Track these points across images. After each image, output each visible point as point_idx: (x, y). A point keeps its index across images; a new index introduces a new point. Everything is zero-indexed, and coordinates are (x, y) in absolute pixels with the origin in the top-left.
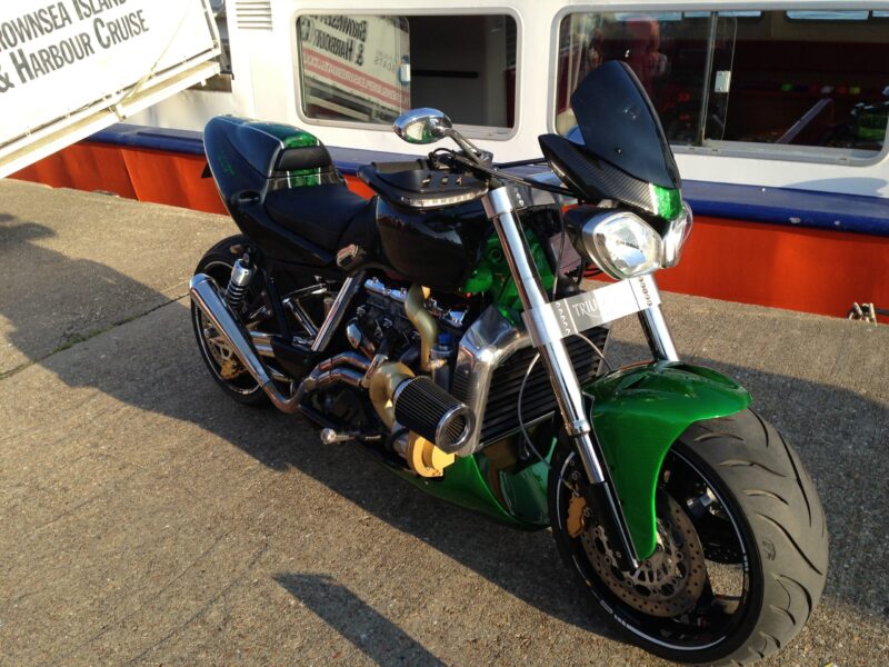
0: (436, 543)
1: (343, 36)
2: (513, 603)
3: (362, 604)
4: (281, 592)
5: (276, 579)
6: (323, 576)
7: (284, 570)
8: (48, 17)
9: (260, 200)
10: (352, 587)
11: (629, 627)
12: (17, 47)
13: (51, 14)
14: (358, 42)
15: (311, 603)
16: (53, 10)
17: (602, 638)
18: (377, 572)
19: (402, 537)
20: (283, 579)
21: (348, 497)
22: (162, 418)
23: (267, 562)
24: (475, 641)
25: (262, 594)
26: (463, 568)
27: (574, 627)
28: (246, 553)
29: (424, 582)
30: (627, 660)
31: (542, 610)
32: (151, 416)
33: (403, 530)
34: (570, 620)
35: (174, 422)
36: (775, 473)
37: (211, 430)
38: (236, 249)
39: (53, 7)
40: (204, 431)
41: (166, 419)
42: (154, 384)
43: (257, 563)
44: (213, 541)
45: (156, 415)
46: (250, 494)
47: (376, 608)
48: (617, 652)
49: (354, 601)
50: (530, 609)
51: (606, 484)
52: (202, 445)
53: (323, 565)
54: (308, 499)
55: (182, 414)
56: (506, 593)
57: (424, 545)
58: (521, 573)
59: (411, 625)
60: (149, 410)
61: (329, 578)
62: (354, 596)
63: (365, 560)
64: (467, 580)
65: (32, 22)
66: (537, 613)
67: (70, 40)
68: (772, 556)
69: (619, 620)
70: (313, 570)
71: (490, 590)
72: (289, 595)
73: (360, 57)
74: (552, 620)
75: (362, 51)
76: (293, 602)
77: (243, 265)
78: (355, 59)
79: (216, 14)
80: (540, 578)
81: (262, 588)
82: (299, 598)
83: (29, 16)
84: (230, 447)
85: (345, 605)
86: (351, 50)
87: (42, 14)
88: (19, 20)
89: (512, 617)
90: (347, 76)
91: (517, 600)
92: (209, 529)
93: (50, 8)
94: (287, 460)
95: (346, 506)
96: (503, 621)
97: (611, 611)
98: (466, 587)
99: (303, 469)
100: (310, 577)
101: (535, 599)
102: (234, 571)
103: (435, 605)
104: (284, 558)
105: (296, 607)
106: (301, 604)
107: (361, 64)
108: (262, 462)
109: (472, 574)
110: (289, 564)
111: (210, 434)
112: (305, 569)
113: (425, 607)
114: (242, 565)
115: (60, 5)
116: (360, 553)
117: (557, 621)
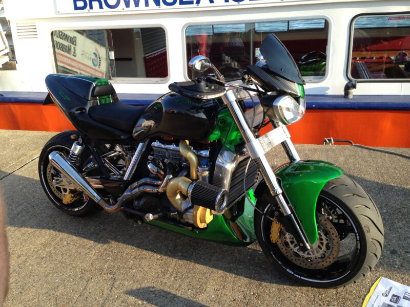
0: (198, 261)
1: (66, 43)
2: (244, 280)
3: (175, 296)
4: (132, 299)
5: (127, 294)
6: (149, 287)
7: (129, 288)
9: (86, 111)
10: (166, 289)
11: (302, 278)
14: (73, 46)
15: (149, 300)
17: (288, 286)
18: (175, 280)
19: (181, 262)
20: (130, 293)
21: (146, 249)
22: (30, 230)
23: (119, 287)
24: (234, 300)
25: (122, 302)
26: (215, 270)
27: (275, 285)
28: (105, 285)
29: (200, 280)
31: (258, 280)
32: (24, 230)
33: (180, 259)
34: (271, 282)
35: (38, 231)
36: (362, 197)
37: (60, 231)
38: (74, 137)
40: (57, 233)
41: (33, 230)
42: (18, 215)
43: (113, 289)
44: (85, 283)
45: (26, 229)
46: (95, 257)
47: (183, 296)
48: (296, 290)
49: (171, 295)
50: (252, 281)
51: (292, 215)
52: (59, 239)
53: (148, 282)
54: (127, 254)
55: (40, 225)
56: (239, 276)
57: (192, 264)
58: (242, 267)
59: (202, 300)
60: (21, 227)
61: (153, 287)
62: (169, 293)
63: (167, 276)
64: (219, 275)
66: (257, 283)
68: (369, 231)
69: (297, 276)
70: (143, 285)
71: (231, 277)
72: (136, 299)
73: (74, 53)
74: (264, 284)
75: (75, 50)
76: (140, 302)
77: (78, 144)
78: (72, 53)
79: (5, 32)
80: (251, 268)
81: (121, 299)
82: (142, 299)
84: (74, 238)
85: (167, 298)
86: (70, 50)
89: (246, 286)
90: (69, 62)
91: (245, 279)
92: (81, 277)
94: (108, 238)
95: (148, 254)
96: (243, 289)
97: (293, 273)
98: (220, 278)
99: (118, 241)
100: (143, 289)
101: (252, 276)
102: (103, 294)
103: (210, 288)
104: (126, 283)
105: (143, 304)
106: (145, 302)
107: (75, 56)
108: (95, 241)
109: (220, 272)
110: (129, 285)
111: (60, 233)
112: (140, 286)
113: (205, 291)
114: (106, 291)
116: (164, 273)
117: (266, 284)
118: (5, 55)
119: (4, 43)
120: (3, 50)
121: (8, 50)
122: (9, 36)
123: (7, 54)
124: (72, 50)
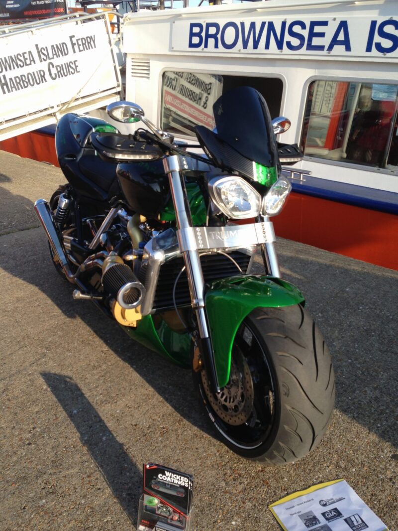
0: (139, 370)
2: (168, 408)
3: (82, 394)
4: (41, 380)
5: (41, 374)
6: (65, 377)
7: (47, 371)
8: (22, 58)
9: (76, 160)
10: (81, 385)
11: (221, 431)
12: (3, 74)
13: (24, 57)
15: (55, 389)
16: (25, 55)
17: (209, 436)
18: (98, 379)
19: (122, 363)
20: (47, 376)
21: (101, 337)
22: (20, 281)
23: (41, 364)
24: (136, 425)
25: (30, 380)
26: (147, 385)
27: (196, 428)
28: (32, 358)
29: (122, 389)
30: (218, 451)
31: (182, 415)
32: (15, 279)
33: (124, 360)
34: (195, 424)
35: (26, 284)
36: (299, 345)
37: (44, 291)
39: (26, 53)
40: (40, 291)
41: (23, 282)
42: (25, 263)
43: (35, 364)
44: (17, 348)
45: (18, 279)
46: (48, 328)
47: (89, 399)
48: (214, 445)
49: (78, 393)
50: (176, 413)
51: (209, 339)
52: (35, 298)
53: (71, 370)
54: (79, 335)
55: (32, 281)
56: (165, 402)
57: (132, 369)
58: (179, 393)
59: (104, 410)
60: (16, 276)
61: (71, 378)
62: (79, 390)
63: (95, 372)
64: (146, 392)
65: (13, 60)
66: (177, 416)
67: (33, 73)
68: (287, 394)
69: (217, 426)
70: (64, 373)
71: (157, 399)
72: (44, 383)
74: (185, 422)
76: (45, 387)
77: (65, 197)
79: (121, 67)
80: (189, 398)
81: (32, 377)
82: (49, 386)
83: (11, 57)
84: (49, 301)
85: (73, 394)
87: (19, 57)
88: (5, 58)
89: (163, 416)
91: (170, 407)
92: (18, 342)
93: (24, 54)
94: (77, 313)
95: (98, 341)
96: (156, 417)
97: (213, 420)
98: (144, 395)
99: (83, 319)
100: (60, 376)
101: (181, 408)
102: (21, 366)
103: (122, 403)
104: (51, 363)
105: (46, 390)
106: (49, 389)
108: (63, 312)
109: (151, 389)
110: (53, 367)
111: (42, 293)
112: (59, 371)
113: (116, 402)
114: (27, 364)
115: (30, 52)
116: (94, 367)
117: (187, 423)
118: (115, 93)
119: (118, 80)
120: (115, 88)
121: (119, 89)
122: (123, 72)
123: (119, 93)
124: (204, 100)
